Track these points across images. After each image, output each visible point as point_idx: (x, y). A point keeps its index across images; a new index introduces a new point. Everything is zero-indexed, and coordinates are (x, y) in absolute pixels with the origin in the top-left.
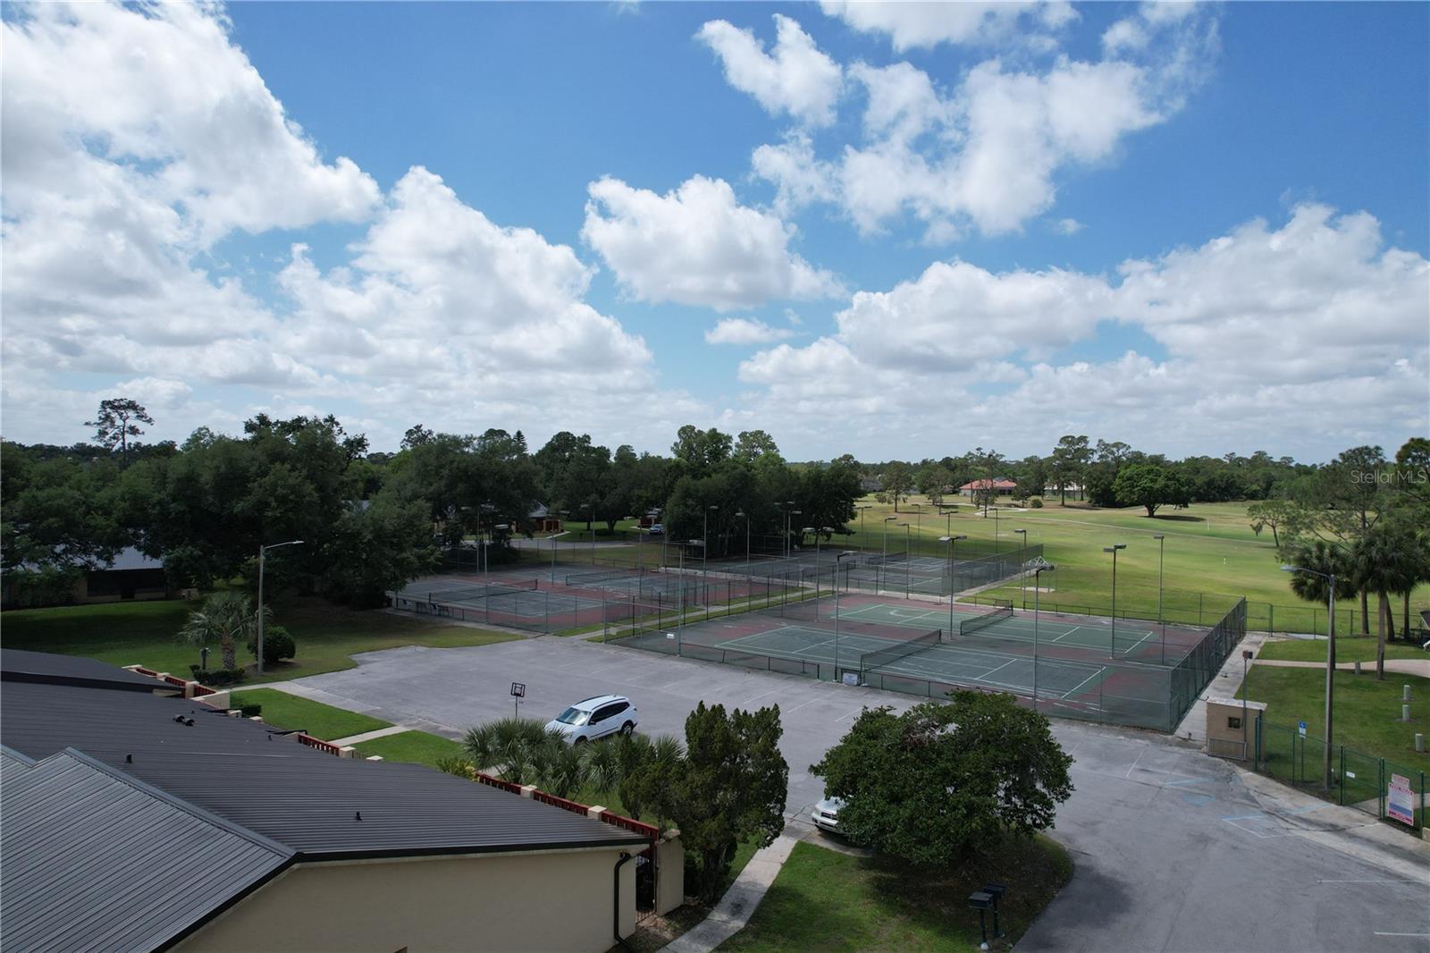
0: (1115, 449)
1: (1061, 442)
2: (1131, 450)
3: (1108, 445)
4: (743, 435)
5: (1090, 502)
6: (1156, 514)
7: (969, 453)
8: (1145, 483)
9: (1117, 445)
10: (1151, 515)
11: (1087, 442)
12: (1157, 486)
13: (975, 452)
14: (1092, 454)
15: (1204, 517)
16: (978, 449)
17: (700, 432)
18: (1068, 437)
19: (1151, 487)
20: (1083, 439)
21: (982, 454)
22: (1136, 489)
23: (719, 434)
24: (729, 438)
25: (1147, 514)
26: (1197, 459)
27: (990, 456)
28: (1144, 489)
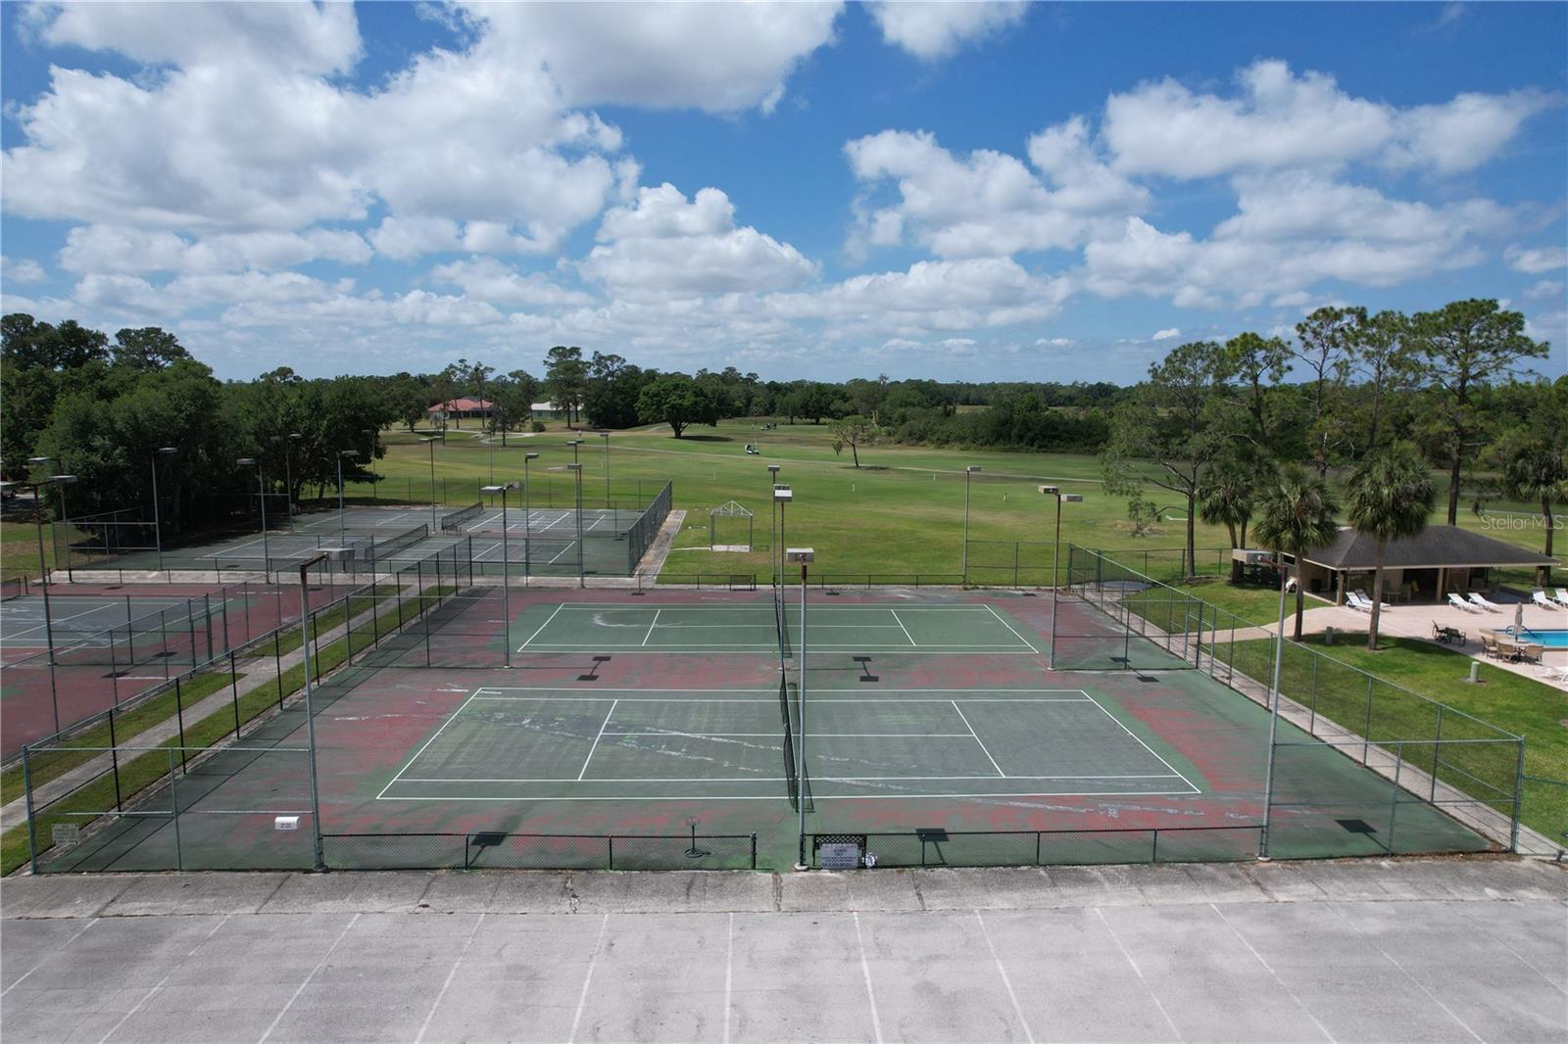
0: (609, 363)
1: (550, 354)
2: (626, 364)
3: (603, 357)
4: (123, 335)
5: (590, 423)
6: (683, 434)
7: (451, 366)
8: (673, 399)
9: (611, 358)
10: (678, 436)
11: (580, 355)
12: (686, 403)
13: (458, 365)
14: (589, 367)
15: (732, 437)
16: (462, 361)
17: (44, 327)
18: (559, 348)
19: (681, 405)
20: (575, 351)
21: (466, 366)
22: (664, 407)
23: (81, 330)
24: (101, 338)
25: (673, 434)
26: (671, 375)
27: (477, 369)
28: (673, 407)
